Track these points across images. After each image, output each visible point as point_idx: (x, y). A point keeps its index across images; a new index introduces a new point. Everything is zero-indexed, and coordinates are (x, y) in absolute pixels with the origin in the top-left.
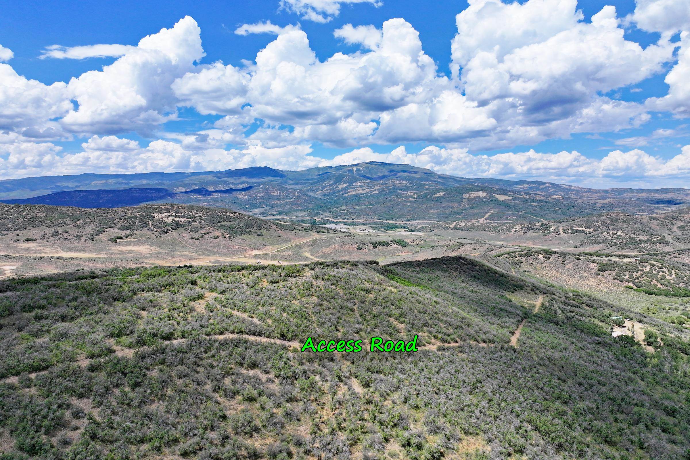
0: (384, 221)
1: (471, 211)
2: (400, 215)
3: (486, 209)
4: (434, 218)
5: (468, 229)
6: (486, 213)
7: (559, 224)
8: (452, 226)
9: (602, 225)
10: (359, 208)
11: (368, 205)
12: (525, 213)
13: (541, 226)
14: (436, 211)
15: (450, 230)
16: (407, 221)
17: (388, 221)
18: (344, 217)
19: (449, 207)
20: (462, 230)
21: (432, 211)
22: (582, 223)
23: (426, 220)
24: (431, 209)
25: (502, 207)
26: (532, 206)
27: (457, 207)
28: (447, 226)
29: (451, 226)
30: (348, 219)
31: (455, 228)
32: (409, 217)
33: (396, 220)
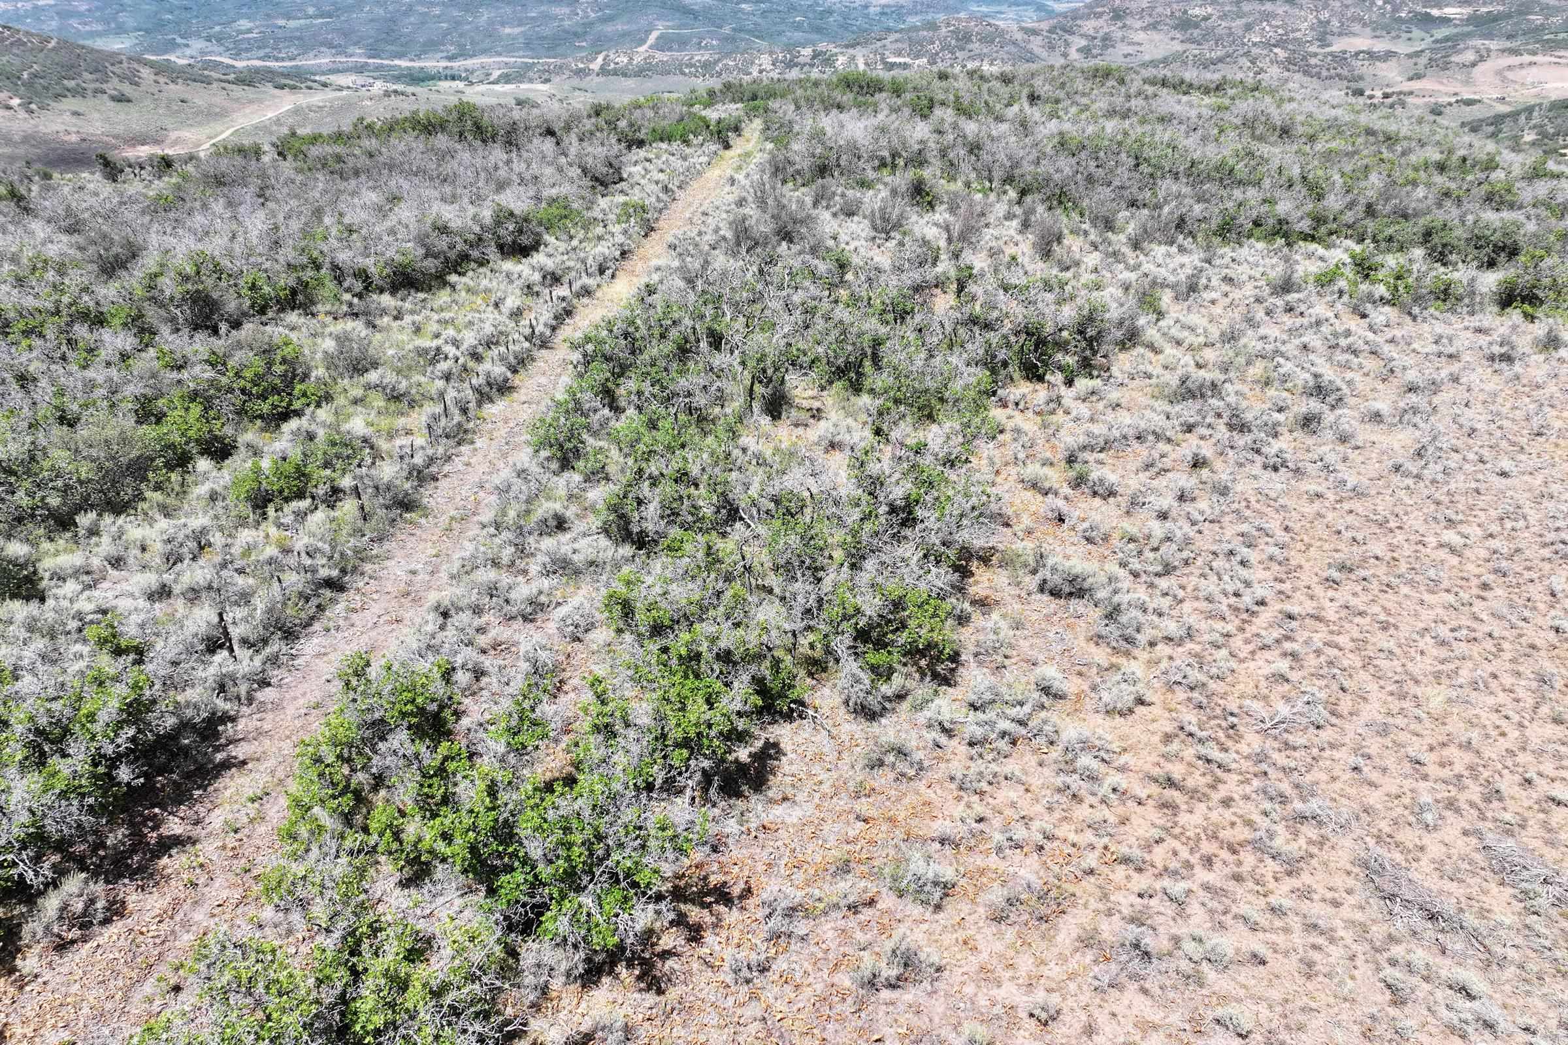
0: (386, 62)
1: (609, 28)
2: (424, 45)
3: (643, 22)
4: (519, 49)
5: (640, 72)
6: (648, 32)
7: (851, 51)
8: (596, 66)
9: (942, 49)
10: (292, 24)
11: (316, 17)
12: (734, 30)
13: (814, 57)
14: (517, 30)
15: (593, 76)
16: (450, 58)
17: (397, 62)
18: (261, 53)
19: (546, 17)
20: (625, 75)
21: (508, 30)
22: (900, 45)
23: (500, 55)
24: (503, 24)
25: (678, 15)
26: (742, 11)
27: (569, 19)
28: (581, 66)
29: (592, 66)
30: (277, 59)
31: (603, 71)
32: (452, 49)
33: (419, 57)
